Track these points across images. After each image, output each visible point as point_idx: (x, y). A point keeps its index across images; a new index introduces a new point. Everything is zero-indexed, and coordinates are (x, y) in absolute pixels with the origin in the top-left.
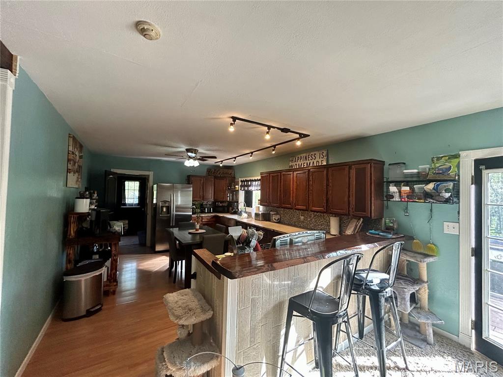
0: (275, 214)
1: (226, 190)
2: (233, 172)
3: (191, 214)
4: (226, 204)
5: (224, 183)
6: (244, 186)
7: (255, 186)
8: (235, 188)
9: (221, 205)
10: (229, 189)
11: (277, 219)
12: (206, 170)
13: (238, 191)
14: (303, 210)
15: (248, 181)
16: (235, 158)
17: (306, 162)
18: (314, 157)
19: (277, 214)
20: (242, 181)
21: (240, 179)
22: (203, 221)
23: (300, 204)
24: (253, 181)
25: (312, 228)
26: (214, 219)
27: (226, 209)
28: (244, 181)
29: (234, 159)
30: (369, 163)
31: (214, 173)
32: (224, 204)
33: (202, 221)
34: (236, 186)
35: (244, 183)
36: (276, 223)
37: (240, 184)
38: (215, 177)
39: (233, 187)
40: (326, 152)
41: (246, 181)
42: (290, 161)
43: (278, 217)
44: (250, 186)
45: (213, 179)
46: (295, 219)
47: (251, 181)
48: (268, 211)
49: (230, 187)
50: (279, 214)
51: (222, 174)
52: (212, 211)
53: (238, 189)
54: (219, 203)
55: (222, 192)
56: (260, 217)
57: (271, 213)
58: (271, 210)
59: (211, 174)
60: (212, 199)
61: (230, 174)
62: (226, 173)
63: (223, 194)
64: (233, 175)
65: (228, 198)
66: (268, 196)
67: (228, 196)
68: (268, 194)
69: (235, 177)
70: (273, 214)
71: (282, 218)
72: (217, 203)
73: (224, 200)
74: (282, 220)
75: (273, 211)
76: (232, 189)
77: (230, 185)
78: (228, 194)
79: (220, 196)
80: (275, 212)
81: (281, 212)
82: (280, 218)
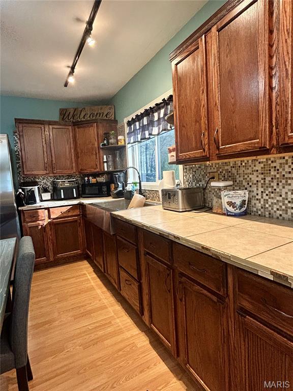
0: (226, 188)
1: (99, 147)
2: (112, 111)
4: (102, 179)
5: (92, 133)
6: (135, 133)
7: (159, 120)
8: (117, 141)
9: (94, 181)
10: (104, 145)
11: (238, 202)
13: (124, 147)
15: (143, 116)
19: (236, 186)
20: (129, 124)
21: (126, 121)
24: (152, 110)
26: (77, 212)
27: (105, 188)
28: (133, 121)
31: (73, 116)
33: (49, 218)
34: (120, 137)
36: (235, 215)
37: (127, 130)
38: (74, 125)
39: (112, 141)
41: (138, 118)
43: (239, 196)
45: (70, 128)
47: (147, 113)
48: (198, 182)
49: (105, 142)
50: (241, 187)
51: (90, 117)
52: (75, 196)
53: (123, 143)
54: (90, 178)
55: (92, 154)
56: (178, 199)
57: (213, 184)
58: (213, 178)
59: (67, 119)
60: (75, 171)
61: (106, 116)
62: (97, 114)
63: (94, 156)
64: (113, 116)
65: (105, 164)
66: (204, 120)
67: (105, 160)
68: (203, 112)
69: (117, 121)
70: (220, 189)
71: (259, 197)
72: (86, 179)
73: (97, 170)
74: (259, 205)
75: (219, 180)
76: (112, 144)
77: (107, 136)
78: (105, 156)
79: (89, 164)
80: (225, 180)
81: (254, 178)
82: (249, 201)
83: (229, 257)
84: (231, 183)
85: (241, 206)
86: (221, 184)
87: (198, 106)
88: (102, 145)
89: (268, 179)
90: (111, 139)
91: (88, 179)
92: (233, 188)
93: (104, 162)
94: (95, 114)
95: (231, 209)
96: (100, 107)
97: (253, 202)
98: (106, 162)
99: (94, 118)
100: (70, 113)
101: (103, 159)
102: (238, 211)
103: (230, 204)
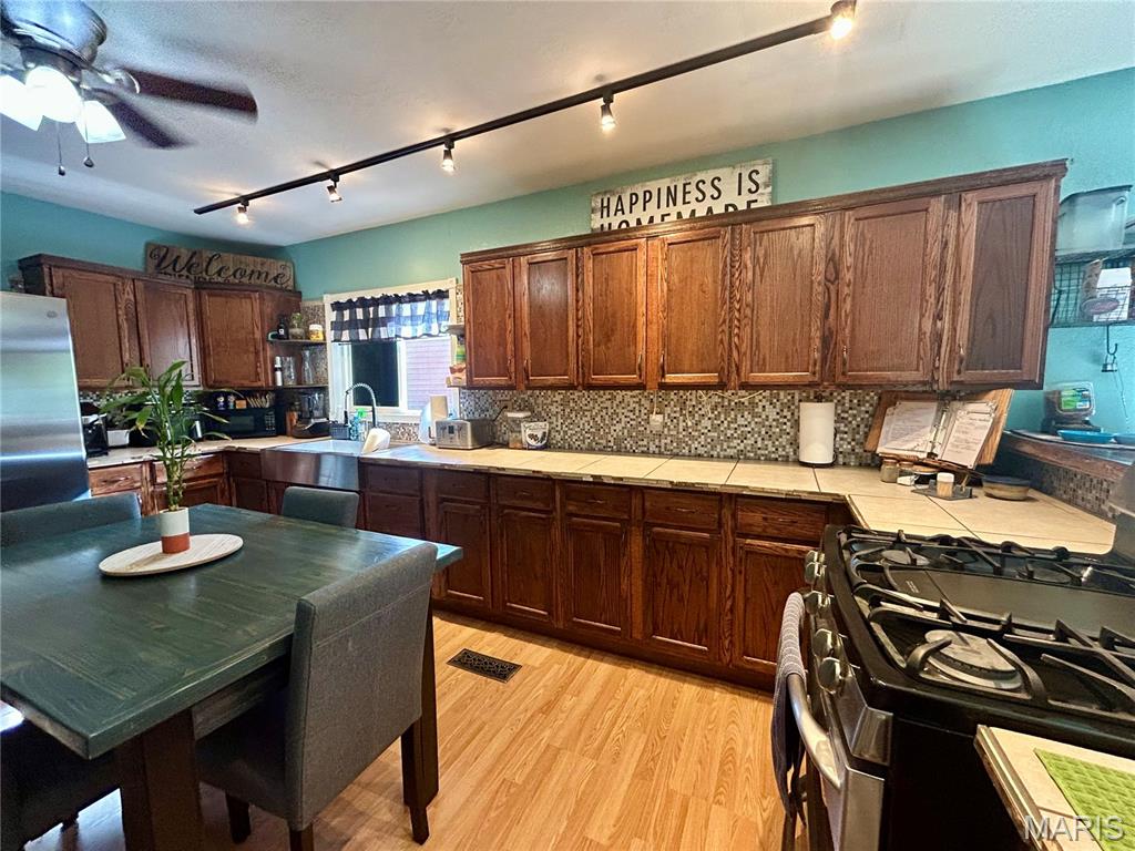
0: (525, 419)
1: (265, 340)
2: (289, 273)
3: (83, 454)
4: (265, 402)
5: (249, 313)
6: (353, 324)
7: (413, 317)
8: (308, 334)
9: (242, 405)
10: (277, 336)
11: (540, 436)
12: (141, 251)
13: (323, 344)
14: (706, 387)
15: (375, 302)
16: (334, 175)
17: (673, 210)
18: (710, 191)
19: (535, 417)
20: (337, 306)
21: (328, 300)
22: (159, 480)
23: (686, 368)
24: (398, 299)
25: (701, 451)
26: (219, 468)
27: (271, 420)
28: (350, 305)
29: (330, 183)
30: (1047, 177)
31: (189, 267)
32: (254, 403)
33: (152, 482)
34: (313, 327)
35: (353, 314)
36: (537, 449)
37: (331, 316)
38: (200, 287)
39: (296, 330)
40: (769, 167)
41: (363, 302)
42: (593, 211)
43: (539, 428)
44: (384, 322)
45: (189, 292)
46: (618, 427)
47: (387, 300)
48: (483, 411)
49: (282, 332)
50: (540, 418)
51: (234, 275)
52: (200, 435)
53: (321, 338)
54: (232, 399)
55: (247, 351)
56: (466, 434)
57: (510, 415)
58: (506, 407)
59: (171, 267)
60: (196, 382)
61: (275, 279)
62: (253, 272)
63: (252, 357)
64: (291, 283)
65: (279, 374)
66: (510, 347)
67: (278, 365)
68: (510, 338)
69: (300, 293)
70: (520, 420)
71: (559, 428)
72: (222, 400)
73: (259, 384)
74: (558, 437)
75: (513, 410)
76: (294, 336)
77: (283, 321)
78: (278, 359)
79: (238, 370)
80: (521, 410)
81: (554, 409)
82: (550, 431)
83: (559, 474)
84: (529, 414)
85: (542, 439)
86: (521, 415)
87: (503, 329)
88: (272, 336)
89: (568, 410)
90: (293, 327)
91: (226, 402)
92: (529, 419)
93: (276, 370)
94: (248, 272)
95: (532, 442)
96: (259, 260)
97: (553, 434)
98: (281, 369)
99: (245, 280)
100: (178, 257)
101: (273, 362)
102: (539, 444)
103: (531, 436)
